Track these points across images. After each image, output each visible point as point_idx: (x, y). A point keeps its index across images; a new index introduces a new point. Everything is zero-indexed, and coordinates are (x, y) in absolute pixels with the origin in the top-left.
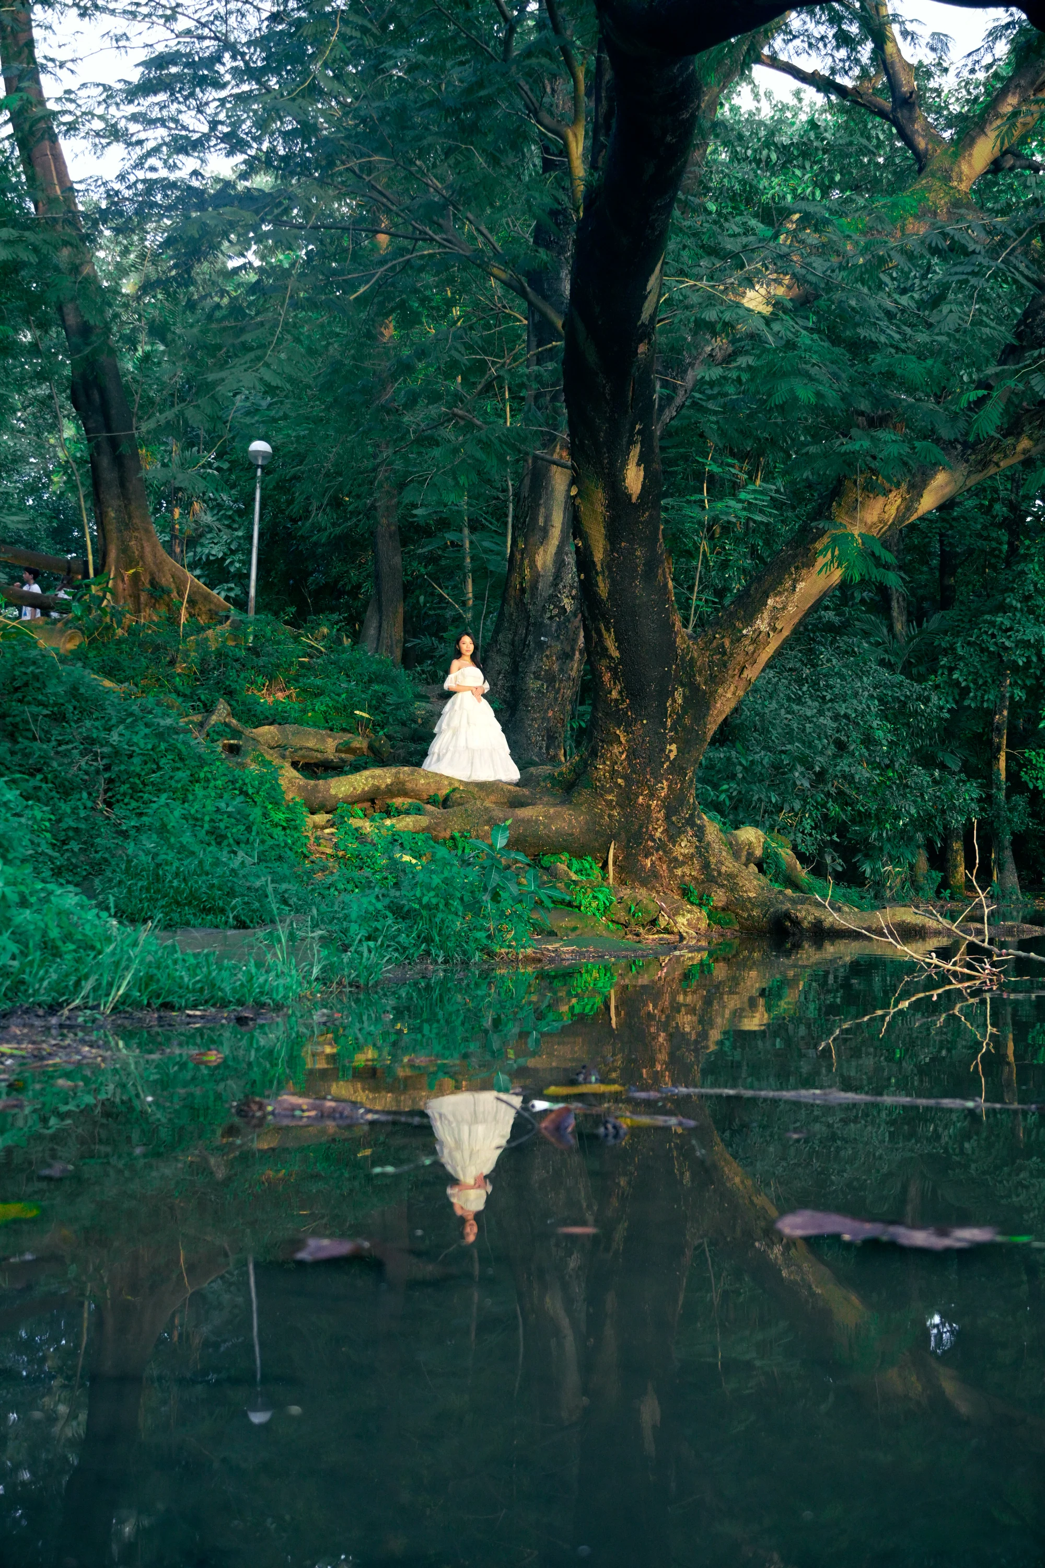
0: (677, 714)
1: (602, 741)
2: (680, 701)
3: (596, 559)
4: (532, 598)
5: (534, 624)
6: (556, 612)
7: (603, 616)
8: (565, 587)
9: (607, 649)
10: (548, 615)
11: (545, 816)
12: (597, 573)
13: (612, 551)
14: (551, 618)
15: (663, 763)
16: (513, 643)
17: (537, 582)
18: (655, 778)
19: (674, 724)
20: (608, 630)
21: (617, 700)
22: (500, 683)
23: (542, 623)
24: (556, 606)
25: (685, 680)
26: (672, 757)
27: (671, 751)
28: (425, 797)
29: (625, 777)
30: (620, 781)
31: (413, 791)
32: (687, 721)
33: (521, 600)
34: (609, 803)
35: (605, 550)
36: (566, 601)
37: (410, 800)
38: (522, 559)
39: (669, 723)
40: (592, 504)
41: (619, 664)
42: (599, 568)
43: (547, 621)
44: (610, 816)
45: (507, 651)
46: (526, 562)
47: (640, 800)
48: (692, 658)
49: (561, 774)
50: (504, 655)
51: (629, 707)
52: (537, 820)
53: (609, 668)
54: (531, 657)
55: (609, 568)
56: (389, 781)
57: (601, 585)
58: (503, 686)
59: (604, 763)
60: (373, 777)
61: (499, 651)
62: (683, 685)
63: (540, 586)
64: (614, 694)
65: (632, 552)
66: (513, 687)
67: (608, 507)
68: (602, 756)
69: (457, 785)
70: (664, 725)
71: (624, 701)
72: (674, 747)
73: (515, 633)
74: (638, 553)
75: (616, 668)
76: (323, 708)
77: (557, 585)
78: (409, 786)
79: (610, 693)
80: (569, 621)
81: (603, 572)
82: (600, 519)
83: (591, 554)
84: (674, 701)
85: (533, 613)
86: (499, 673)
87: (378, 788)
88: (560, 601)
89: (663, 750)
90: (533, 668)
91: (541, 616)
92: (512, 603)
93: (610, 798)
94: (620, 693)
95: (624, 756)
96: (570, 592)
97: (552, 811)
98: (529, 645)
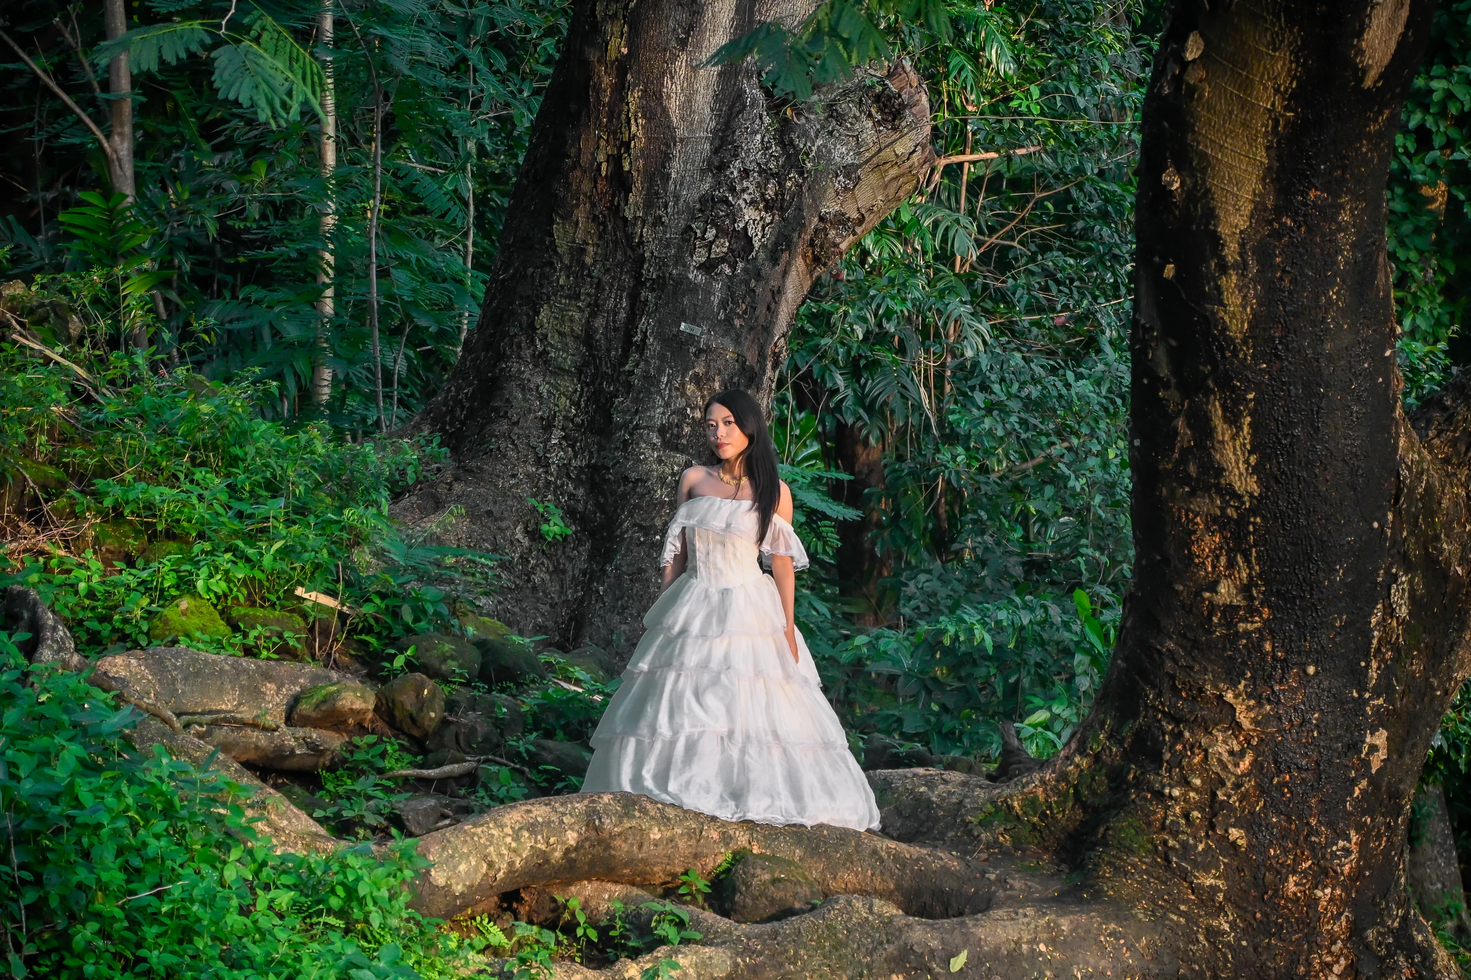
0: (1396, 648)
1: (1176, 720)
2: (1403, 612)
3: (1223, 230)
4: (649, 204)
5: (659, 284)
6: (721, 248)
7: (1225, 383)
8: (745, 173)
9: (1220, 471)
10: (700, 256)
11: (1052, 942)
12: (1223, 268)
13: (1279, 211)
14: (708, 267)
15: (1354, 782)
16: (588, 339)
17: (667, 158)
18: (1330, 825)
19: (1386, 673)
20: (1233, 420)
21: (1229, 610)
22: (556, 457)
23: (682, 280)
24: (721, 232)
25: (1415, 552)
26: (1376, 763)
27: (1374, 748)
28: (659, 876)
29: (1250, 824)
30: (1235, 833)
31: (630, 862)
32: (1417, 667)
33: (616, 211)
34: (1205, 898)
35: (1258, 208)
36: (750, 214)
37: (618, 890)
38: (621, 89)
39: (1373, 674)
40: (1246, 85)
41: (1253, 511)
42: (1231, 251)
43: (696, 276)
44: (1213, 934)
45: (568, 361)
46: (634, 98)
47: (1291, 886)
48: (1429, 488)
49: (1031, 803)
50: (560, 371)
51: (1270, 629)
52: (1034, 954)
53: (1219, 522)
54: (650, 380)
55: (1263, 254)
56: (572, 838)
57: (1233, 300)
58: (564, 470)
59: (1185, 783)
60: (533, 828)
61: (542, 359)
62: (1409, 568)
63: (675, 169)
64: (1226, 592)
65: (1329, 212)
66: (594, 469)
67: (1294, 99)
68: (1177, 762)
69: (742, 839)
70: (1359, 679)
71: (1252, 611)
72: (1380, 738)
73: (595, 309)
74: (1345, 217)
75: (1242, 521)
76: (221, 587)
77: (722, 167)
78: (622, 848)
79: (1213, 587)
80: (758, 276)
81: (1243, 266)
82: (1261, 124)
83: (1211, 215)
84: (1390, 611)
85: (651, 249)
86: (548, 426)
87: (545, 856)
88: (734, 217)
89: (1354, 747)
90: (658, 415)
91: (679, 260)
92: (581, 215)
93: (1209, 881)
94: (1245, 589)
95: (1245, 764)
96: (761, 187)
97: (1065, 924)
98: (642, 347)
